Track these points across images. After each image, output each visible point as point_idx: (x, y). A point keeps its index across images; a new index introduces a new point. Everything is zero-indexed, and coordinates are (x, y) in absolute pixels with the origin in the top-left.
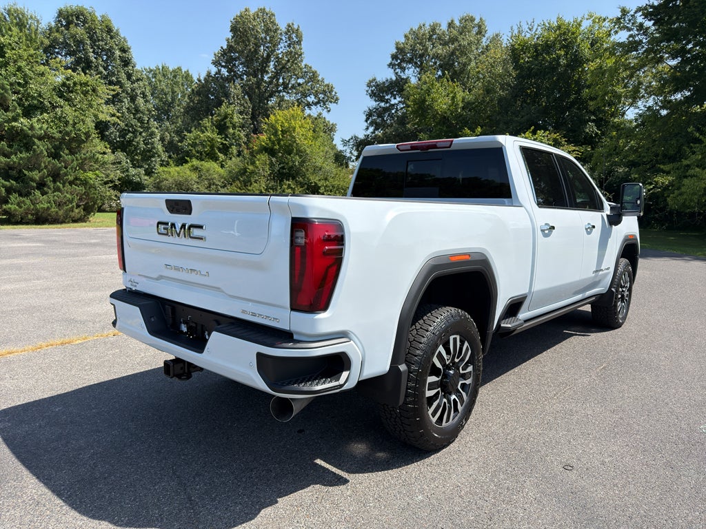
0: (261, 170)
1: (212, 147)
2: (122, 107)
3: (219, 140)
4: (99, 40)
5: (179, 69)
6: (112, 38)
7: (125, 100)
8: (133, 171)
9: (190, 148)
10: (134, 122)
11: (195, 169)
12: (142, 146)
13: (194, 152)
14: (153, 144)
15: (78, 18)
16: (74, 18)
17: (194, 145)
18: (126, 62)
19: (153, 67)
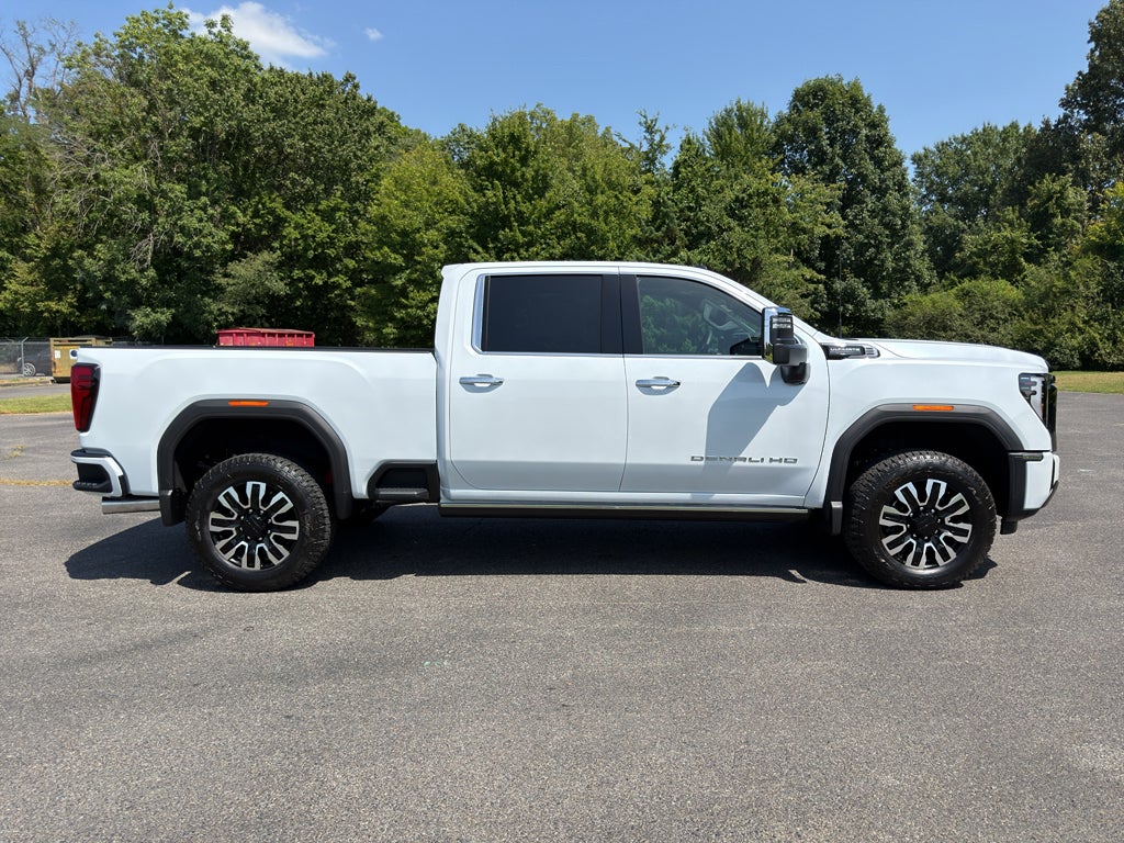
0: (1082, 288)
1: (1013, 252)
2: (862, 211)
3: (1024, 241)
4: (838, 120)
5: (1014, 126)
6: (857, 112)
7: (867, 200)
8: (871, 304)
9: (975, 259)
10: (878, 229)
11: (966, 294)
12: (890, 264)
13: (981, 265)
14: (907, 260)
15: (815, 96)
16: (811, 97)
17: (982, 254)
18: (879, 141)
19: (967, 133)
